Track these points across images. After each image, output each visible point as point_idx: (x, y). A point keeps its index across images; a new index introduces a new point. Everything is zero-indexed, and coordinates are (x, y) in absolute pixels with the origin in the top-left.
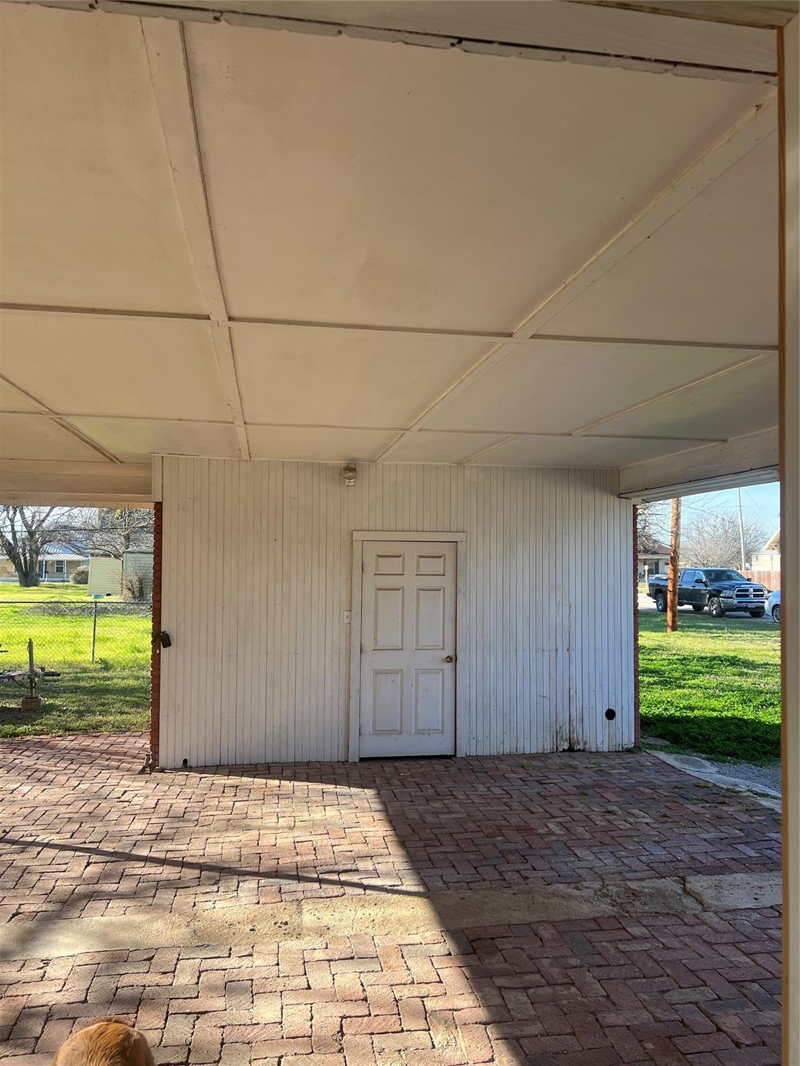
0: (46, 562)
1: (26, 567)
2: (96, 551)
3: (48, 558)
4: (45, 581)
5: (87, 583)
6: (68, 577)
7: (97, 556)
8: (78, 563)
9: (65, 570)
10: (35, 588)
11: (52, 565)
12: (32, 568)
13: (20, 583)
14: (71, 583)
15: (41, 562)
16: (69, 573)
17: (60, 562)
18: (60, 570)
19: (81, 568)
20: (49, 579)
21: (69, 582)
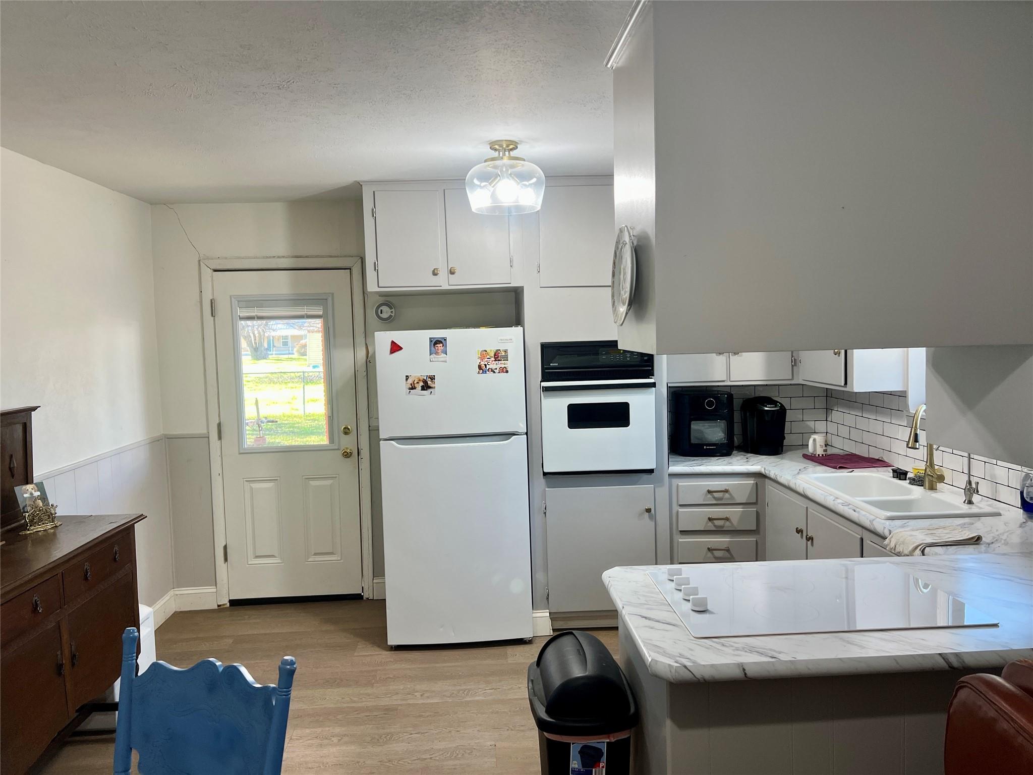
0: (273, 337)
1: (256, 343)
2: (312, 328)
3: (273, 334)
4: (273, 354)
5: (306, 355)
6: (292, 350)
7: (313, 332)
8: (301, 337)
9: (290, 344)
10: (265, 360)
11: (278, 340)
12: (261, 344)
13: (252, 357)
14: (296, 356)
15: (268, 337)
16: (293, 347)
17: (286, 337)
18: (285, 344)
19: (303, 342)
20: (277, 352)
21: (293, 354)
